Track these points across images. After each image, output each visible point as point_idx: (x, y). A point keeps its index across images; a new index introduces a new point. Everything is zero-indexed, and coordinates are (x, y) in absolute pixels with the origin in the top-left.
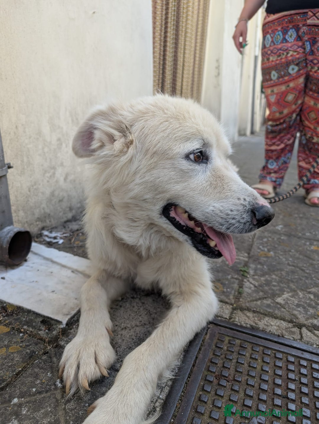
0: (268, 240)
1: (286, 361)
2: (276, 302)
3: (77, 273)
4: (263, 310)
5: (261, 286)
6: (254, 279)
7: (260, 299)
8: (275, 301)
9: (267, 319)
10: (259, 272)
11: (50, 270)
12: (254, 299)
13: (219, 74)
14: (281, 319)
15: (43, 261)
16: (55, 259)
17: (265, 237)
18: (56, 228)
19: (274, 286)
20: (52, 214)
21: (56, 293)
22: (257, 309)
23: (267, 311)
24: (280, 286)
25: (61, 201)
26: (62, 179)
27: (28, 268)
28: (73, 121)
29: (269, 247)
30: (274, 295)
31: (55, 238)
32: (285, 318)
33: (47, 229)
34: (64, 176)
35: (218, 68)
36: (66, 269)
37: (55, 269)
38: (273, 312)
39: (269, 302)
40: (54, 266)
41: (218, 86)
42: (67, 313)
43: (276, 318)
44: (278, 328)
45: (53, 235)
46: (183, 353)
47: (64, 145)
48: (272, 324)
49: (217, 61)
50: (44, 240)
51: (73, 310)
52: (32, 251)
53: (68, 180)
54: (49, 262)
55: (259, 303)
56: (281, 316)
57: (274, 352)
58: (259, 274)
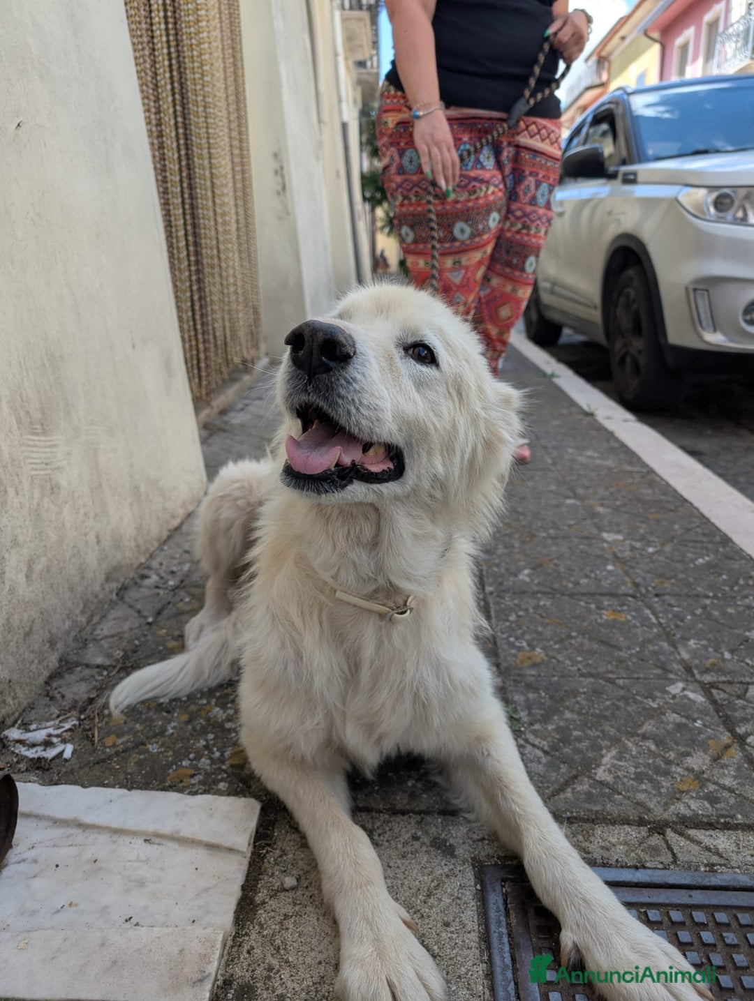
0: (519, 617)
1: (669, 924)
2: (597, 781)
3: (157, 840)
4: (584, 811)
5: (554, 748)
6: (535, 733)
7: (566, 784)
8: (594, 780)
9: (599, 831)
10: (537, 712)
11: (88, 855)
12: (556, 786)
13: (284, 188)
14: (624, 824)
15: (57, 833)
16: (88, 819)
17: (511, 610)
18: (31, 707)
19: (578, 740)
21: (137, 924)
22: (572, 812)
23: (591, 811)
24: (589, 738)
26: (21, 578)
27: (22, 867)
29: (527, 637)
30: (588, 766)
31: (47, 744)
32: (629, 817)
33: (12, 719)
34: (25, 569)
35: (280, 172)
36: (128, 839)
37: (99, 846)
38: (603, 810)
39: (583, 786)
40: (92, 836)
41: (285, 215)
42: (198, 976)
43: (613, 822)
44: (626, 847)
45: (40, 735)
46: (485, 982)
48: (614, 840)
49: (276, 155)
50: (22, 759)
51: (210, 962)
53: (35, 576)
54: (71, 831)
55: (568, 794)
56: (620, 816)
57: (643, 910)
58: (539, 717)
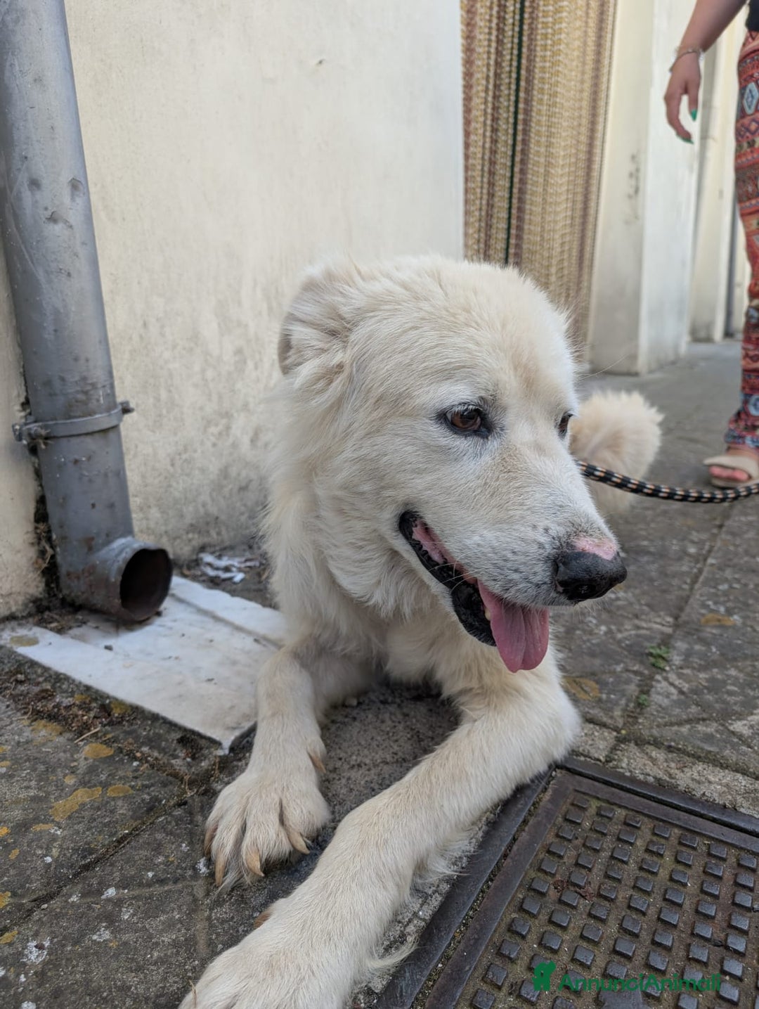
0: (731, 587)
1: (735, 865)
2: (729, 730)
3: (264, 643)
4: (693, 747)
5: (695, 691)
6: (680, 676)
7: (689, 721)
8: (727, 728)
9: (700, 767)
10: (696, 661)
11: (209, 636)
12: (673, 720)
13: (637, 190)
14: (737, 771)
15: (196, 617)
16: (221, 614)
17: (726, 580)
18: (232, 548)
19: (730, 693)
20: (223, 517)
21: (215, 684)
22: (678, 744)
23: (702, 749)
24: (746, 696)
25: (243, 489)
26: (246, 440)
27: (161, 629)
28: (270, 309)
29: (730, 604)
30: (726, 715)
31: (227, 569)
32: (749, 768)
33: (212, 549)
34: (251, 434)
35: (635, 175)
36: (243, 635)
37: (220, 633)
38: (718, 753)
39: (711, 728)
40: (219, 626)
41: (634, 220)
42: (234, 725)
43: (724, 766)
44: (725, 789)
45: (224, 562)
46: (484, 828)
47: (250, 364)
48: (711, 778)
49: (633, 158)
50: (204, 574)
51: (249, 720)
52: (173, 595)
53: (260, 444)
54: (206, 619)
55: (685, 729)
56: (737, 764)
57: (706, 842)
58: (695, 665)
